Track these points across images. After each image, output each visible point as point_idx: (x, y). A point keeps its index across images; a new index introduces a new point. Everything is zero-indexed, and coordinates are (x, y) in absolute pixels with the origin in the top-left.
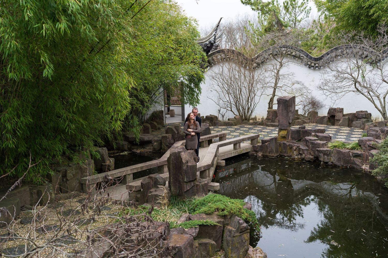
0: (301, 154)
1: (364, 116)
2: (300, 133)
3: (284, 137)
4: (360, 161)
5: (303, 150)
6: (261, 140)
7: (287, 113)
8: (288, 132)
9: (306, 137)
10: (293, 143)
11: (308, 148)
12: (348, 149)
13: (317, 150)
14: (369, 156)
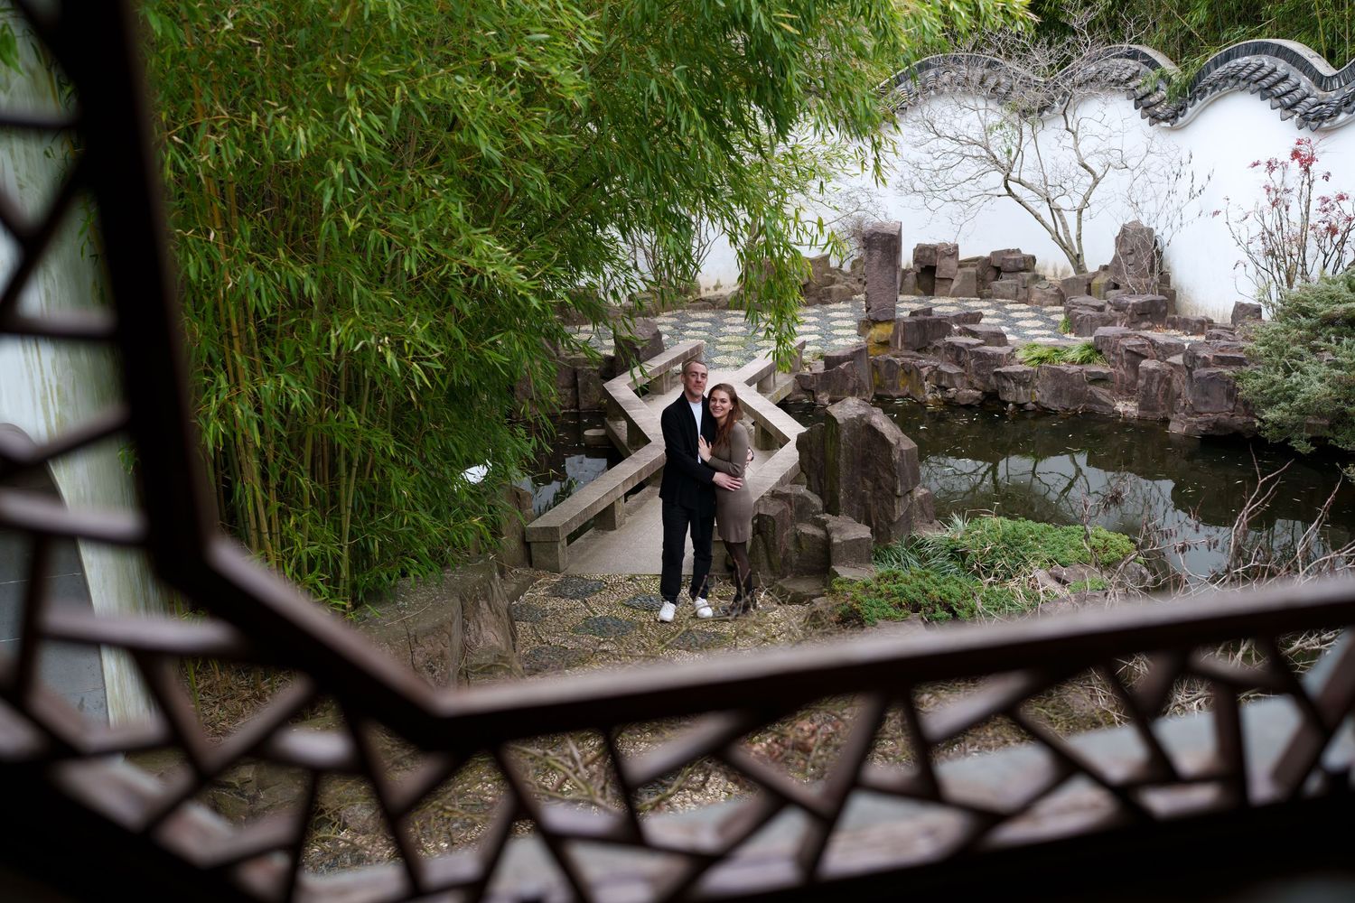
0: (945, 389)
1: (1022, 266)
2: (923, 328)
3: (885, 344)
4: (1107, 392)
5: (950, 375)
6: (821, 357)
7: (896, 271)
8: (896, 329)
9: (948, 339)
10: (912, 357)
11: (962, 371)
12: (1073, 362)
13: (996, 374)
14: (1137, 379)
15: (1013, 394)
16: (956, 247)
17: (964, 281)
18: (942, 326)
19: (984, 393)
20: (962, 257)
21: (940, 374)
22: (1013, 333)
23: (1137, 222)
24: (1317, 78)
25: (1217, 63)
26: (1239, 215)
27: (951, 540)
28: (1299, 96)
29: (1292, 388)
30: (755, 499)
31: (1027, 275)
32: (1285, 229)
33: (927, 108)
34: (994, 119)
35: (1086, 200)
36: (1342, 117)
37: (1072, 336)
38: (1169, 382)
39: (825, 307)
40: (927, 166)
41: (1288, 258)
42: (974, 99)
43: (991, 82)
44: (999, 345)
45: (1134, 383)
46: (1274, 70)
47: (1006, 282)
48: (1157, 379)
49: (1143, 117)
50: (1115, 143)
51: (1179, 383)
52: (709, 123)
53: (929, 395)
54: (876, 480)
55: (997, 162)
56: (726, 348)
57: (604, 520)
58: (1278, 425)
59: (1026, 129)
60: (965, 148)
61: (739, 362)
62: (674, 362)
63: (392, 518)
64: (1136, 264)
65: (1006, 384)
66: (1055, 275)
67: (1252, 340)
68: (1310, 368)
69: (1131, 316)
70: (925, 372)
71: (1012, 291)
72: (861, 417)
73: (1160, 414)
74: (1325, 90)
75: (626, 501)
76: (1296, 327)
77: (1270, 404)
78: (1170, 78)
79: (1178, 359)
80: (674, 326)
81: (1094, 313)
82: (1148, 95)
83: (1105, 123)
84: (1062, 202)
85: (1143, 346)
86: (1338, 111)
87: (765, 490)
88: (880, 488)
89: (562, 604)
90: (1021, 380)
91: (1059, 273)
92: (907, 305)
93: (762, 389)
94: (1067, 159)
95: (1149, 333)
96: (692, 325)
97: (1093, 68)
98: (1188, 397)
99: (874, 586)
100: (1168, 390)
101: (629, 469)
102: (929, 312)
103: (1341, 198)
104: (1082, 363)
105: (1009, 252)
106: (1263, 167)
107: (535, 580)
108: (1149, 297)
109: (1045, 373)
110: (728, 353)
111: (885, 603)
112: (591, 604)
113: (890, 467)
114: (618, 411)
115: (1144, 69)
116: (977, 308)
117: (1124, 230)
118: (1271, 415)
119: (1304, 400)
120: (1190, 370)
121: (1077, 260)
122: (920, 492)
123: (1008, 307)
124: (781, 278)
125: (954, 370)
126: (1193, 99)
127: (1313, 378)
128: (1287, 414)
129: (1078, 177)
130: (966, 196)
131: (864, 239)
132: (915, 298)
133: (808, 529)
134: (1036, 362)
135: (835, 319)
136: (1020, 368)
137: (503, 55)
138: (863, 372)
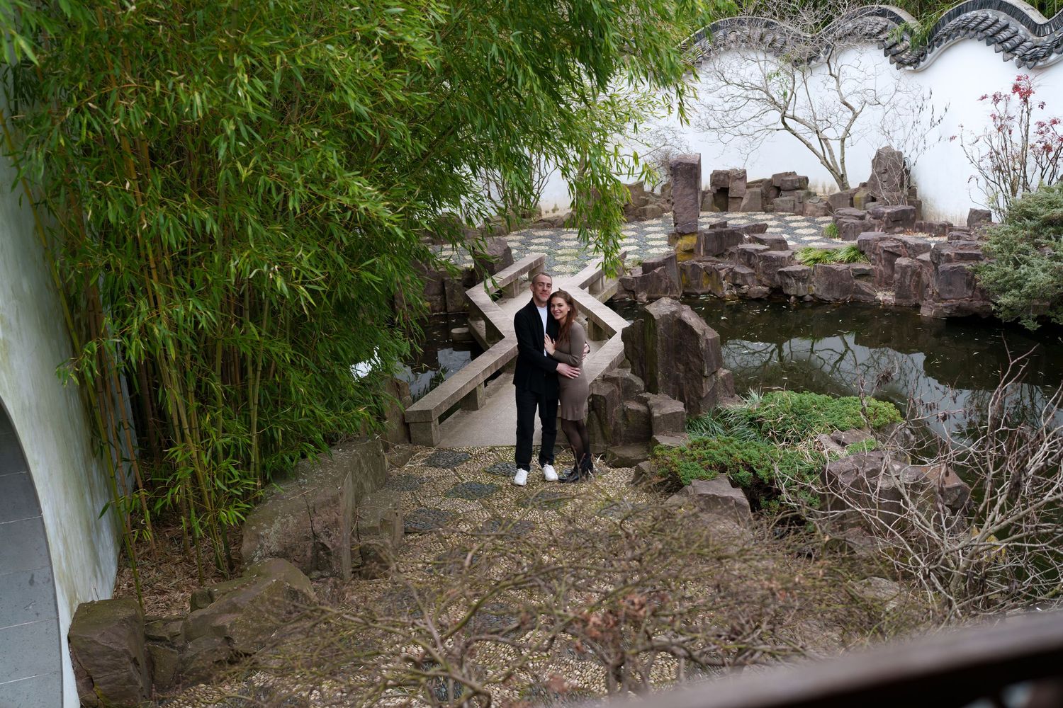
0: (739, 286)
1: (797, 185)
2: (721, 238)
3: (690, 252)
4: (870, 285)
5: (743, 275)
6: (639, 264)
7: (697, 193)
8: (698, 239)
9: (740, 246)
10: (712, 261)
11: (753, 271)
12: (841, 262)
13: (780, 273)
14: (893, 273)
15: (794, 289)
16: (745, 172)
17: (751, 199)
18: (735, 235)
19: (771, 288)
20: (750, 179)
21: (735, 274)
22: (792, 239)
23: (889, 148)
24: (1032, 26)
25: (950, 17)
26: (971, 139)
27: (749, 411)
28: (1017, 41)
29: (1020, 278)
30: (589, 382)
31: (802, 193)
32: (1009, 149)
33: (717, 62)
34: (772, 68)
35: (847, 131)
36: (1053, 57)
37: (840, 240)
38: (919, 275)
39: (642, 223)
40: (719, 108)
41: (1012, 172)
42: (756, 53)
43: (769, 39)
44: (781, 249)
45: (891, 277)
46: (997, 21)
47: (785, 198)
48: (910, 273)
49: (891, 63)
50: (870, 84)
51: (927, 276)
52: (542, 78)
53: (726, 291)
54: (687, 364)
55: (775, 103)
56: (563, 258)
57: (468, 402)
58: (1010, 308)
59: (798, 75)
60: (750, 92)
61: (574, 269)
62: (522, 271)
63: (292, 410)
64: (890, 181)
65: (788, 281)
66: (824, 192)
67: (987, 240)
68: (1035, 261)
69: (887, 223)
70: (723, 273)
71: (790, 205)
72: (673, 313)
73: (913, 301)
74: (1039, 35)
75: (486, 385)
76: (1022, 228)
77: (1003, 291)
78: (912, 31)
79: (926, 257)
80: (522, 242)
81: (857, 222)
82: (895, 44)
83: (861, 69)
84: (828, 133)
85: (897, 247)
86: (1050, 52)
87: (597, 374)
88: (690, 370)
89: (436, 473)
90: (800, 277)
91: (827, 189)
92: (707, 220)
93: (593, 291)
94: (832, 98)
95: (901, 236)
96: (536, 241)
97: (850, 25)
98: (935, 286)
99: (688, 452)
100: (918, 282)
101: (488, 360)
102: (724, 225)
103: (1055, 122)
104: (849, 262)
105: (786, 174)
106: (990, 99)
107: (414, 454)
108: (900, 207)
109: (819, 270)
110: (565, 263)
111: (698, 466)
112: (460, 472)
113: (698, 354)
114: (477, 313)
115: (891, 24)
116: (762, 220)
117: (879, 154)
118: (1004, 300)
119: (1031, 287)
120: (936, 265)
121: (841, 179)
122: (723, 372)
123: (788, 218)
124: (606, 203)
125: (746, 271)
126: (932, 47)
127: (1038, 269)
128: (1017, 299)
129: (840, 113)
130: (751, 131)
131: (671, 168)
132: (713, 213)
133: (633, 406)
134: (811, 262)
135: (650, 233)
136: (799, 268)
137: (366, 26)
138: (673, 275)
